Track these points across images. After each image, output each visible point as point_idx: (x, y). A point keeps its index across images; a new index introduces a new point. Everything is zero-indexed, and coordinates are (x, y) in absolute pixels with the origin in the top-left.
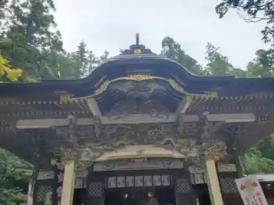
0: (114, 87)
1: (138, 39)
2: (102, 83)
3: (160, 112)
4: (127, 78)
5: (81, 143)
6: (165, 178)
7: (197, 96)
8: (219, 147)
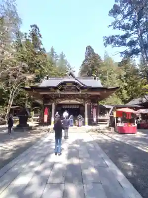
0: (63, 87)
3: (76, 91)
7: (83, 90)
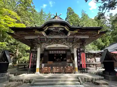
0: (49, 29)
1: (56, 14)
2: (46, 28)
4: (53, 26)
5: (42, 43)
6: (64, 51)
7: (72, 32)
8: (78, 45)
